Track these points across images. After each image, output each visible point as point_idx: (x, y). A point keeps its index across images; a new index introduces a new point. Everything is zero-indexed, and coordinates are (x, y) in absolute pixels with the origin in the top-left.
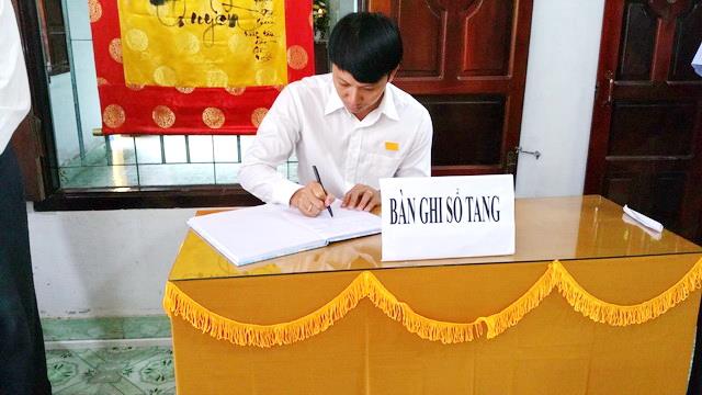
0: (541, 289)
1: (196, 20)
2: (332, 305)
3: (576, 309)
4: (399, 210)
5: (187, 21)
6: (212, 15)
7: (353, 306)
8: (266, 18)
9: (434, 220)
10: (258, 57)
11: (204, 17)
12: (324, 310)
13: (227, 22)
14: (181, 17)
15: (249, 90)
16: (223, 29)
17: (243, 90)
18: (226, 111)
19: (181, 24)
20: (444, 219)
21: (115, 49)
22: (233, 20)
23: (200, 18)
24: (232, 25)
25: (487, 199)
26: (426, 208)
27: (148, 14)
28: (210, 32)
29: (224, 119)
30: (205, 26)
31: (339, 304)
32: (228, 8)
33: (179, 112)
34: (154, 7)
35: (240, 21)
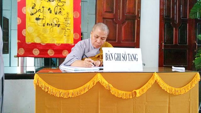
1: (48, 25)
2: (88, 84)
4: (108, 56)
5: (46, 25)
6: (53, 24)
7: (94, 85)
8: (68, 25)
9: (118, 60)
10: (65, 35)
11: (50, 24)
13: (57, 26)
14: (44, 24)
15: (62, 44)
16: (56, 28)
17: (60, 45)
18: (55, 50)
19: (44, 26)
20: (122, 60)
21: (24, 32)
22: (59, 25)
23: (49, 24)
24: (58, 27)
25: (134, 55)
26: (116, 56)
27: (34, 23)
28: (52, 28)
29: (54, 53)
30: (51, 26)
31: (90, 84)
32: (57, 22)
33: (40, 50)
34: (37, 21)
35: (61, 26)
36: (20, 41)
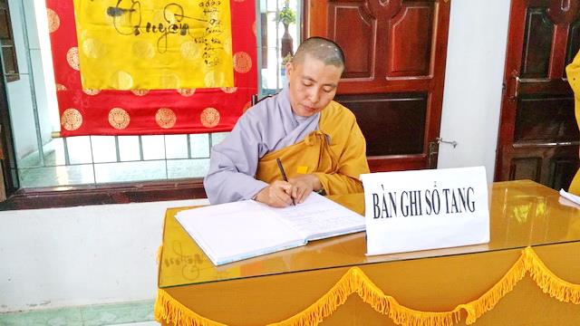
0: (515, 274)
1: (151, 29)
2: (322, 301)
3: (545, 291)
4: (381, 205)
5: (143, 30)
6: (166, 25)
7: (342, 303)
8: (213, 27)
9: (414, 213)
10: (206, 62)
11: (157, 26)
12: (313, 307)
13: (179, 30)
14: (137, 27)
15: (199, 91)
16: (175, 37)
17: (193, 92)
18: (177, 111)
19: (137, 33)
20: (424, 212)
21: (74, 58)
22: (185, 27)
23: (154, 27)
24: (183, 34)
25: (462, 191)
26: (407, 202)
27: (105, 25)
28: (164, 39)
29: (175, 119)
30: (160, 34)
31: (328, 301)
32: (179, 18)
33: (133, 113)
34: (112, 18)
35: (190, 30)
36: (63, 88)
